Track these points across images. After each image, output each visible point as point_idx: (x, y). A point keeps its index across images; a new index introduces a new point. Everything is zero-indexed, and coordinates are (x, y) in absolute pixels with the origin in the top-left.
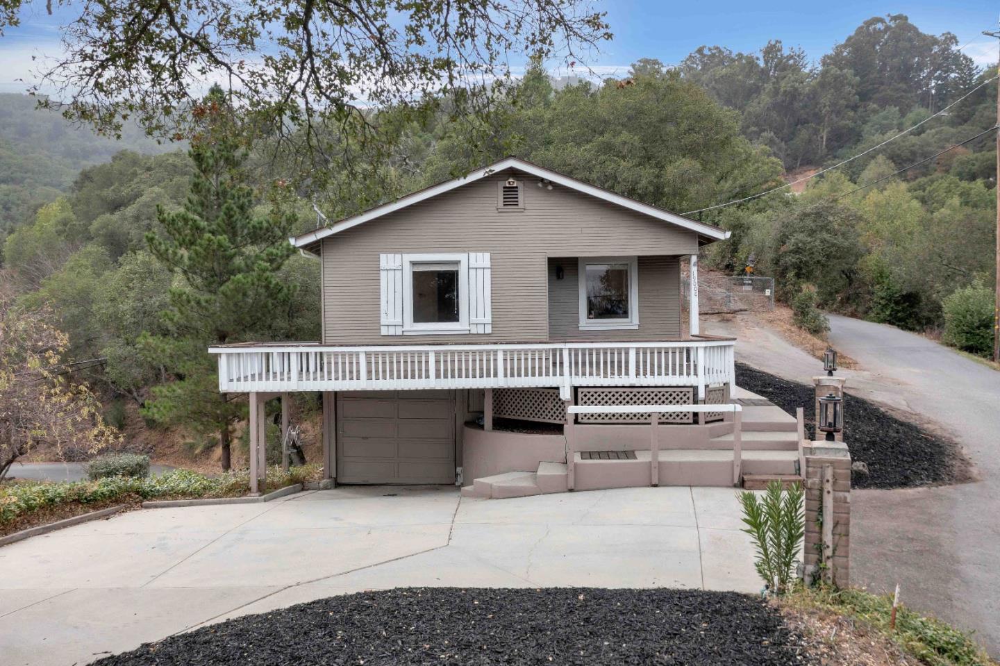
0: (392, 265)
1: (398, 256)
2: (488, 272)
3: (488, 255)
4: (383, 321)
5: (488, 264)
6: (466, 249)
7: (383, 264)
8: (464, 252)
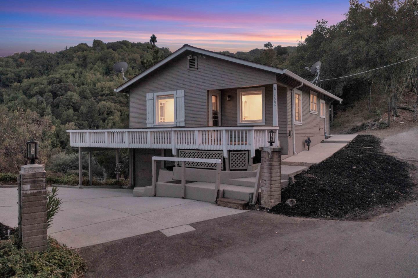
0: (150, 98)
1: (152, 94)
2: (183, 98)
3: (183, 91)
4: (147, 121)
5: (183, 95)
6: (176, 89)
7: (147, 98)
8: (174, 90)
